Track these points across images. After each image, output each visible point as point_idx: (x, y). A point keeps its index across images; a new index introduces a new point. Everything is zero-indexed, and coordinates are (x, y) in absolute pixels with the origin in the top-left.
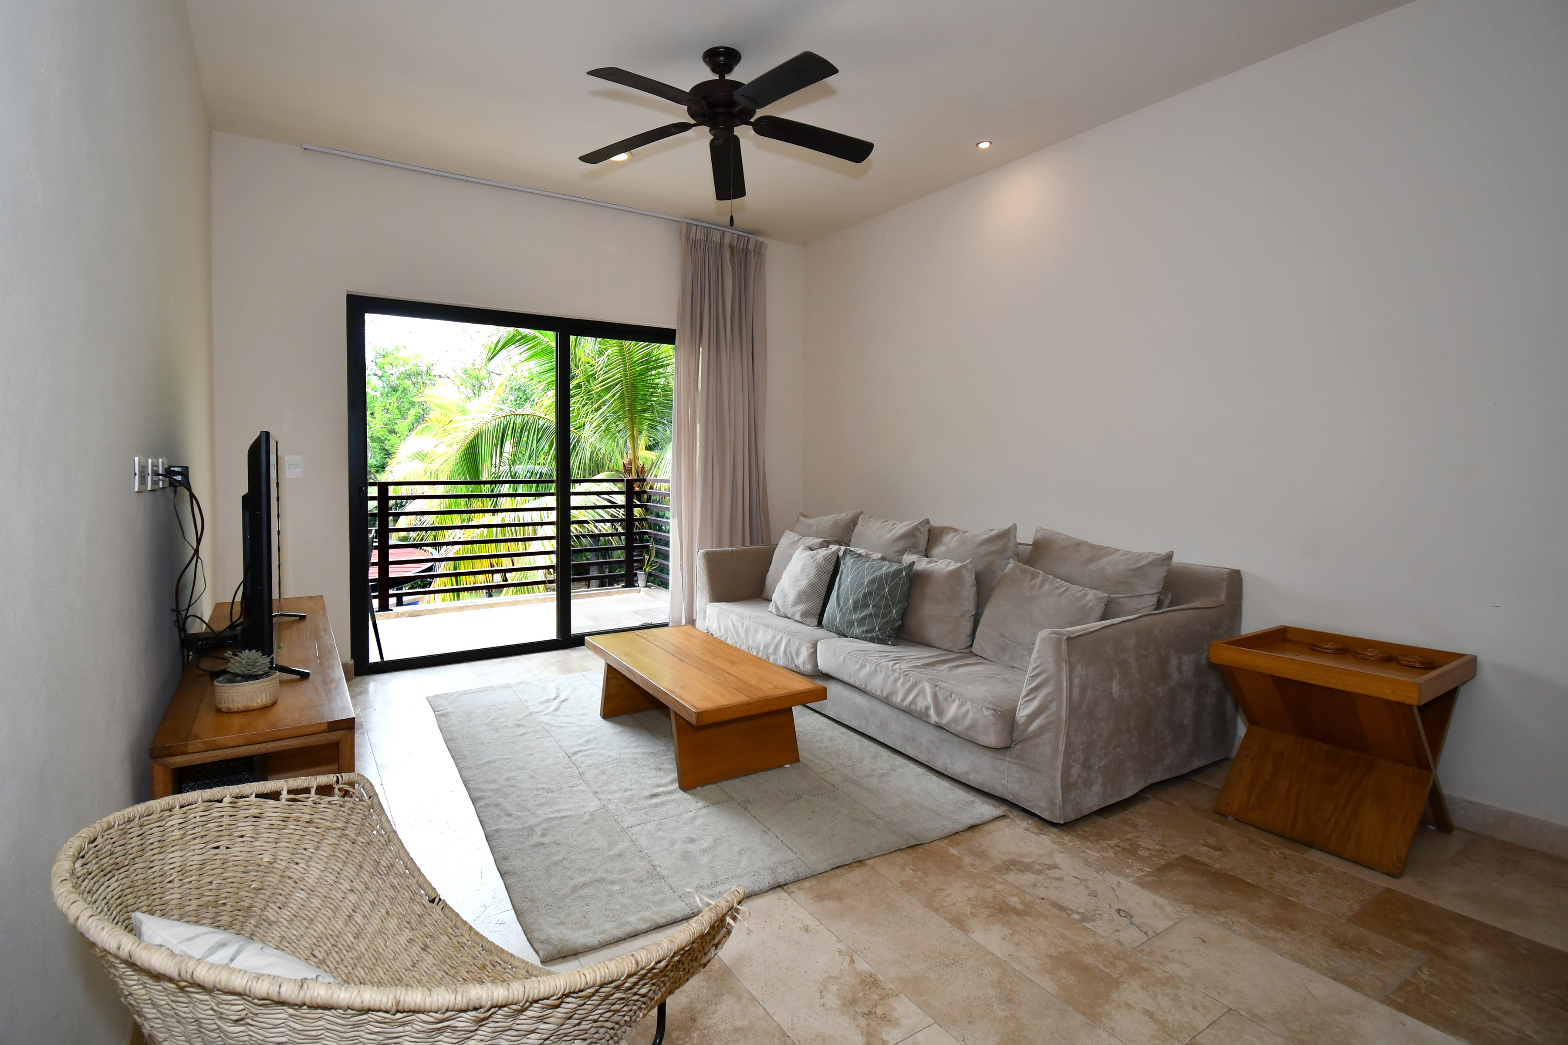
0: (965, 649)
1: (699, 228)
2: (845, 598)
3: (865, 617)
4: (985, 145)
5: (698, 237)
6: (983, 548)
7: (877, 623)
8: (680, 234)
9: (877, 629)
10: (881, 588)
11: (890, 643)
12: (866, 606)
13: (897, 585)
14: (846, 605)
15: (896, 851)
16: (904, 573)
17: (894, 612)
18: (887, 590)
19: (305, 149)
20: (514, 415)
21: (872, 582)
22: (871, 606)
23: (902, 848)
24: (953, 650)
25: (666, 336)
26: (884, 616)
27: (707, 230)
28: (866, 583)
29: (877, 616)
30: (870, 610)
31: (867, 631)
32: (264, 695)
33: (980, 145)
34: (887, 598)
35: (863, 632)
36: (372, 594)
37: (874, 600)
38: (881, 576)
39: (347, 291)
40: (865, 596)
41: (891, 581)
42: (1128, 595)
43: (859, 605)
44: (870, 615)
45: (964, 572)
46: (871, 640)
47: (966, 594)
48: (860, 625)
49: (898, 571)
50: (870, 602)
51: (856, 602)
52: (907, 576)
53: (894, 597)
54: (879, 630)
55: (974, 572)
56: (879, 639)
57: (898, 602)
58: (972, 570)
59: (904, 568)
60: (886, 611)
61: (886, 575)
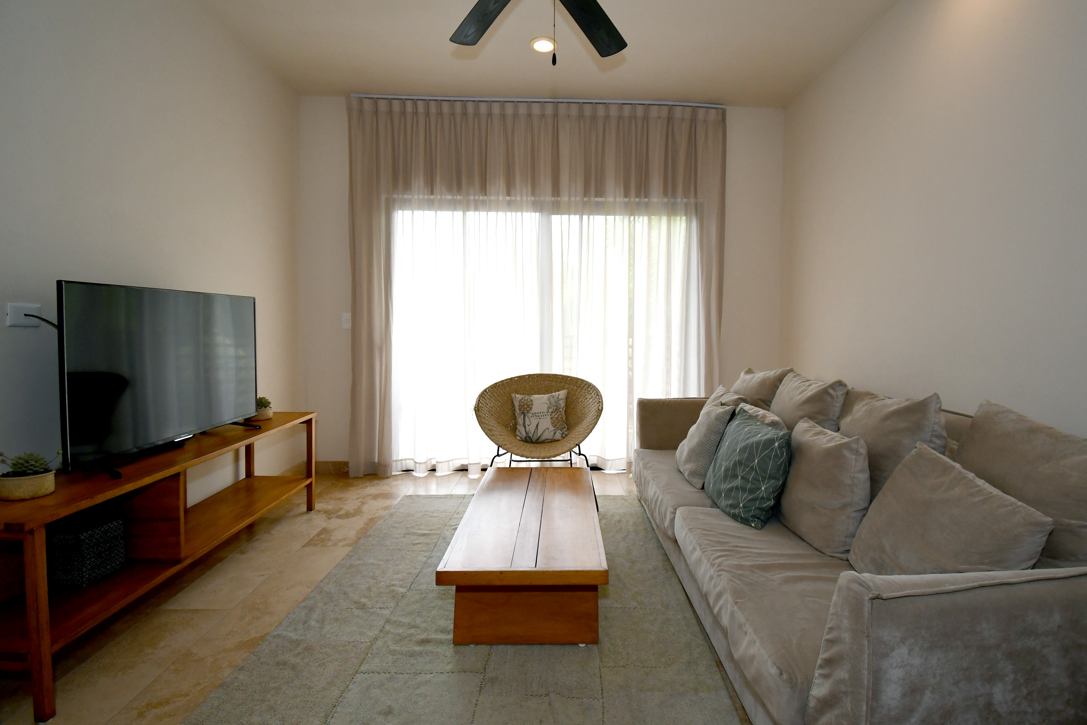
0: (842, 553)
2: (720, 464)
3: (731, 490)
7: (743, 497)
9: (741, 505)
10: (751, 458)
11: (753, 525)
12: (735, 476)
13: (768, 457)
14: (719, 471)
16: (776, 444)
17: (763, 488)
18: (756, 461)
21: (743, 450)
22: (740, 477)
24: (824, 551)
26: (751, 491)
28: (738, 450)
29: (744, 490)
30: (738, 482)
31: (731, 506)
34: (756, 471)
35: (727, 506)
37: (743, 471)
38: (752, 444)
40: (735, 464)
41: (762, 451)
43: (730, 474)
44: (737, 488)
45: (846, 453)
46: (735, 517)
47: (848, 482)
48: (727, 496)
49: (772, 441)
50: (740, 472)
51: (727, 470)
52: (780, 447)
53: (764, 471)
54: (744, 507)
55: (861, 454)
56: (741, 517)
57: (771, 477)
58: (857, 451)
59: (777, 438)
60: (754, 486)
61: (758, 443)
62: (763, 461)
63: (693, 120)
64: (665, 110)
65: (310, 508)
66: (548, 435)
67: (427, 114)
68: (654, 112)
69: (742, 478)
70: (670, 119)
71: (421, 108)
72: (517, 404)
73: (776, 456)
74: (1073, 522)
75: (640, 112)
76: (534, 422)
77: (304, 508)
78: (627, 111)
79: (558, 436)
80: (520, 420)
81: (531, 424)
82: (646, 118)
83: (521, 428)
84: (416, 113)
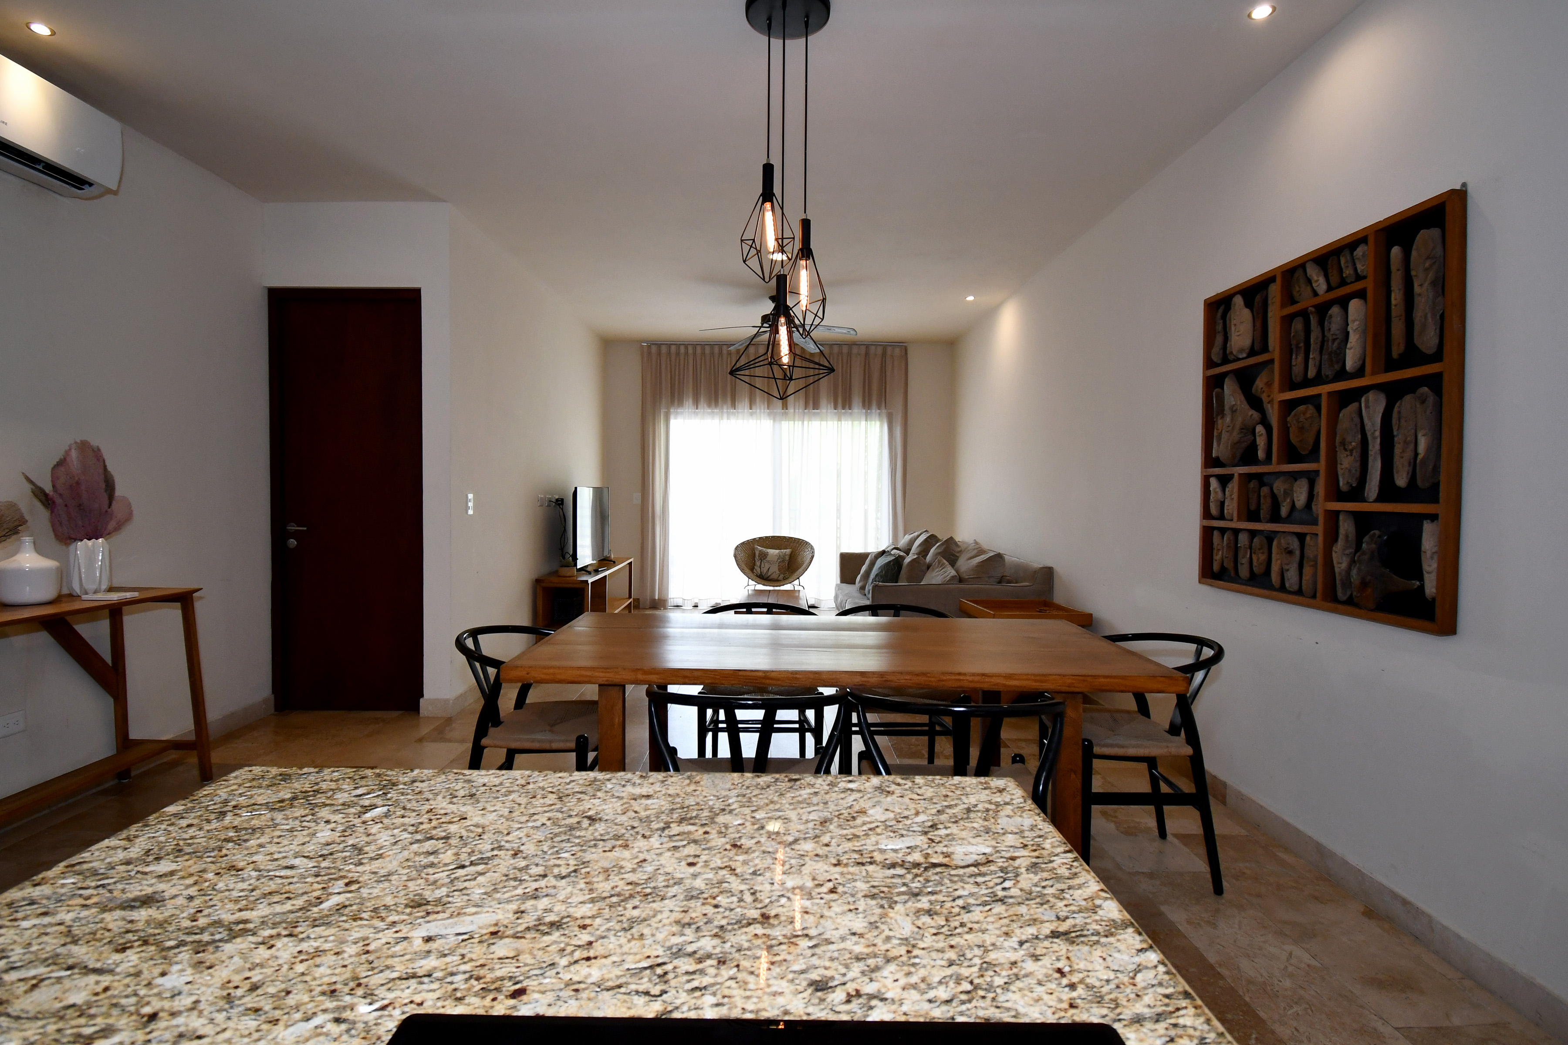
4: (971, 298)
52: (894, 565)
61: (885, 564)
63: (884, 354)
64: (863, 349)
66: (775, 576)
67: (695, 354)
68: (855, 350)
70: (867, 354)
71: (690, 350)
72: (757, 553)
75: (845, 349)
76: (767, 566)
78: (836, 349)
79: (782, 576)
80: (758, 563)
81: (765, 567)
82: (849, 354)
83: (757, 568)
84: (687, 353)
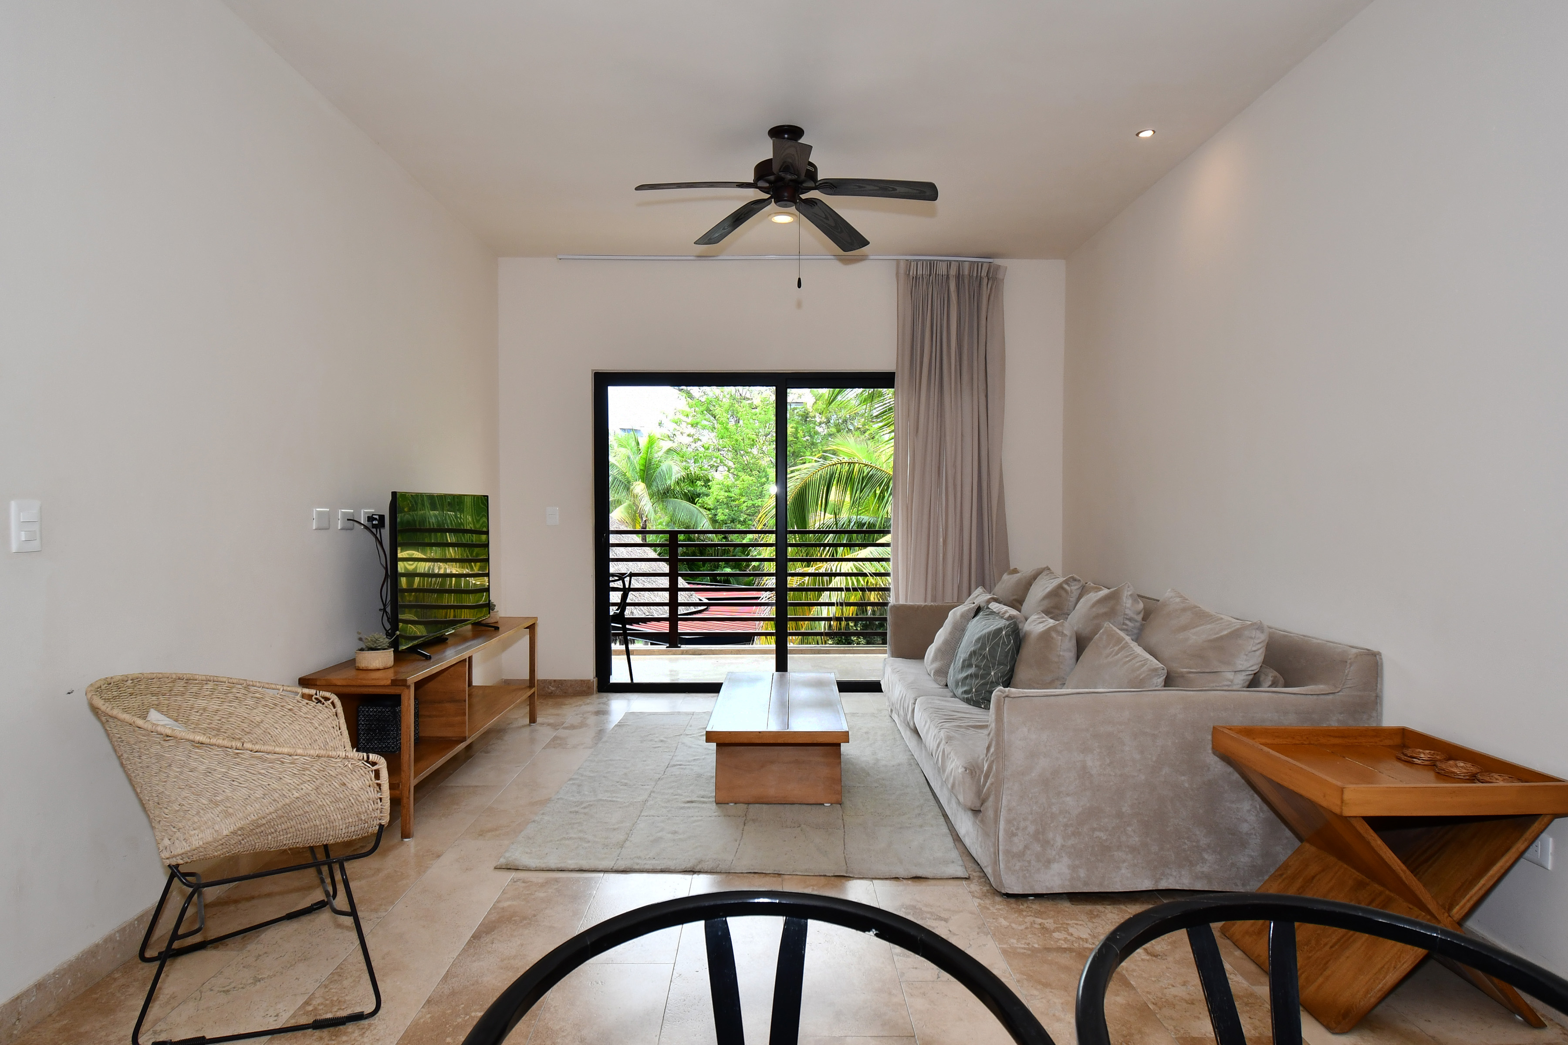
1: (920, 264)
2: (959, 657)
3: (966, 678)
4: (1147, 134)
5: (920, 272)
6: (1094, 609)
7: (976, 684)
8: (897, 274)
9: (974, 690)
10: (983, 648)
11: (983, 706)
12: (970, 666)
13: (997, 644)
14: (959, 664)
15: (821, 876)
16: (1004, 633)
17: (992, 673)
18: (987, 649)
19: (560, 259)
20: (841, 464)
21: (978, 641)
22: (974, 666)
23: (827, 875)
25: (884, 380)
26: (983, 677)
27: (930, 264)
28: (974, 642)
29: (977, 676)
30: (972, 670)
31: (965, 692)
32: (377, 661)
33: (1141, 135)
34: (987, 659)
35: (963, 692)
36: (612, 624)
37: (977, 659)
38: (985, 636)
39: (593, 370)
40: (971, 655)
41: (992, 641)
42: (1199, 670)
43: (967, 664)
44: (971, 675)
45: (1054, 635)
46: (968, 701)
47: (1056, 660)
48: (963, 685)
49: (1000, 630)
50: (974, 661)
51: (964, 661)
52: (1007, 635)
53: (994, 657)
54: (976, 691)
55: (1066, 635)
56: (973, 701)
57: (1000, 664)
58: (1063, 633)
59: (1004, 627)
60: (985, 672)
61: (989, 633)
62: (993, 650)
65: (533, 720)
69: (976, 666)
73: (1004, 643)
74: (1185, 670)
77: (527, 721)
